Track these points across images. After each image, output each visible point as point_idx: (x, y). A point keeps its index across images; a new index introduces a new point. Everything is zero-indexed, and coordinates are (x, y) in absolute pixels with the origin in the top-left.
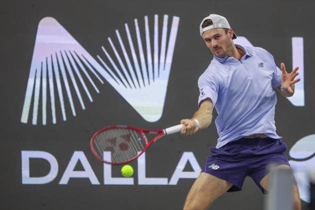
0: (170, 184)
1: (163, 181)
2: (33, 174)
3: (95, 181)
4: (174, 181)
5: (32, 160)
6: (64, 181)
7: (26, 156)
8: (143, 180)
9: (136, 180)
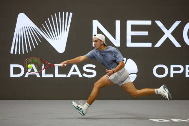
0: (68, 77)
1: (65, 76)
2: (14, 73)
3: (38, 76)
4: (69, 76)
5: (14, 68)
6: (26, 76)
7: (12, 66)
8: (57, 75)
9: (54, 75)
